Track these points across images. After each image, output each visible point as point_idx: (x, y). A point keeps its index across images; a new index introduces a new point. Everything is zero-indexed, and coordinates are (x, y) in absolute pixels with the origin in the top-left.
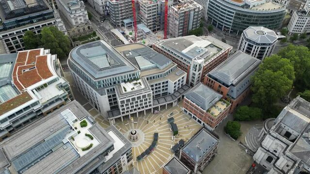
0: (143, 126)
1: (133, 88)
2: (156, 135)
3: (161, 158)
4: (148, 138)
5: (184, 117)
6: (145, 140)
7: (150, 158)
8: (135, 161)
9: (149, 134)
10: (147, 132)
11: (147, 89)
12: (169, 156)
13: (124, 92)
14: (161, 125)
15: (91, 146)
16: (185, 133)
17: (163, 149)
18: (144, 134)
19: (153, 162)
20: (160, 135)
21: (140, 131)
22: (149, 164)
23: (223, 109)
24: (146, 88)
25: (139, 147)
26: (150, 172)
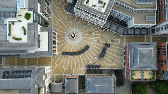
0: (86, 33)
1: (95, 6)
2: (87, 48)
3: (77, 64)
4: (81, 44)
5: (119, 50)
6: (78, 44)
7: (71, 58)
8: (61, 52)
9: (84, 42)
10: (85, 39)
11: (105, 16)
12: (83, 66)
13: (85, 3)
14: (98, 42)
15: (20, 39)
16: (108, 62)
17: (83, 59)
18: (81, 39)
19: (70, 62)
20: (91, 49)
21: (81, 35)
22: (67, 61)
23: (145, 77)
24: (105, 13)
25: (71, 46)
26: (64, 65)
